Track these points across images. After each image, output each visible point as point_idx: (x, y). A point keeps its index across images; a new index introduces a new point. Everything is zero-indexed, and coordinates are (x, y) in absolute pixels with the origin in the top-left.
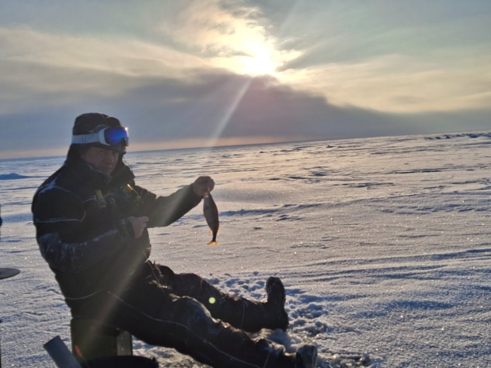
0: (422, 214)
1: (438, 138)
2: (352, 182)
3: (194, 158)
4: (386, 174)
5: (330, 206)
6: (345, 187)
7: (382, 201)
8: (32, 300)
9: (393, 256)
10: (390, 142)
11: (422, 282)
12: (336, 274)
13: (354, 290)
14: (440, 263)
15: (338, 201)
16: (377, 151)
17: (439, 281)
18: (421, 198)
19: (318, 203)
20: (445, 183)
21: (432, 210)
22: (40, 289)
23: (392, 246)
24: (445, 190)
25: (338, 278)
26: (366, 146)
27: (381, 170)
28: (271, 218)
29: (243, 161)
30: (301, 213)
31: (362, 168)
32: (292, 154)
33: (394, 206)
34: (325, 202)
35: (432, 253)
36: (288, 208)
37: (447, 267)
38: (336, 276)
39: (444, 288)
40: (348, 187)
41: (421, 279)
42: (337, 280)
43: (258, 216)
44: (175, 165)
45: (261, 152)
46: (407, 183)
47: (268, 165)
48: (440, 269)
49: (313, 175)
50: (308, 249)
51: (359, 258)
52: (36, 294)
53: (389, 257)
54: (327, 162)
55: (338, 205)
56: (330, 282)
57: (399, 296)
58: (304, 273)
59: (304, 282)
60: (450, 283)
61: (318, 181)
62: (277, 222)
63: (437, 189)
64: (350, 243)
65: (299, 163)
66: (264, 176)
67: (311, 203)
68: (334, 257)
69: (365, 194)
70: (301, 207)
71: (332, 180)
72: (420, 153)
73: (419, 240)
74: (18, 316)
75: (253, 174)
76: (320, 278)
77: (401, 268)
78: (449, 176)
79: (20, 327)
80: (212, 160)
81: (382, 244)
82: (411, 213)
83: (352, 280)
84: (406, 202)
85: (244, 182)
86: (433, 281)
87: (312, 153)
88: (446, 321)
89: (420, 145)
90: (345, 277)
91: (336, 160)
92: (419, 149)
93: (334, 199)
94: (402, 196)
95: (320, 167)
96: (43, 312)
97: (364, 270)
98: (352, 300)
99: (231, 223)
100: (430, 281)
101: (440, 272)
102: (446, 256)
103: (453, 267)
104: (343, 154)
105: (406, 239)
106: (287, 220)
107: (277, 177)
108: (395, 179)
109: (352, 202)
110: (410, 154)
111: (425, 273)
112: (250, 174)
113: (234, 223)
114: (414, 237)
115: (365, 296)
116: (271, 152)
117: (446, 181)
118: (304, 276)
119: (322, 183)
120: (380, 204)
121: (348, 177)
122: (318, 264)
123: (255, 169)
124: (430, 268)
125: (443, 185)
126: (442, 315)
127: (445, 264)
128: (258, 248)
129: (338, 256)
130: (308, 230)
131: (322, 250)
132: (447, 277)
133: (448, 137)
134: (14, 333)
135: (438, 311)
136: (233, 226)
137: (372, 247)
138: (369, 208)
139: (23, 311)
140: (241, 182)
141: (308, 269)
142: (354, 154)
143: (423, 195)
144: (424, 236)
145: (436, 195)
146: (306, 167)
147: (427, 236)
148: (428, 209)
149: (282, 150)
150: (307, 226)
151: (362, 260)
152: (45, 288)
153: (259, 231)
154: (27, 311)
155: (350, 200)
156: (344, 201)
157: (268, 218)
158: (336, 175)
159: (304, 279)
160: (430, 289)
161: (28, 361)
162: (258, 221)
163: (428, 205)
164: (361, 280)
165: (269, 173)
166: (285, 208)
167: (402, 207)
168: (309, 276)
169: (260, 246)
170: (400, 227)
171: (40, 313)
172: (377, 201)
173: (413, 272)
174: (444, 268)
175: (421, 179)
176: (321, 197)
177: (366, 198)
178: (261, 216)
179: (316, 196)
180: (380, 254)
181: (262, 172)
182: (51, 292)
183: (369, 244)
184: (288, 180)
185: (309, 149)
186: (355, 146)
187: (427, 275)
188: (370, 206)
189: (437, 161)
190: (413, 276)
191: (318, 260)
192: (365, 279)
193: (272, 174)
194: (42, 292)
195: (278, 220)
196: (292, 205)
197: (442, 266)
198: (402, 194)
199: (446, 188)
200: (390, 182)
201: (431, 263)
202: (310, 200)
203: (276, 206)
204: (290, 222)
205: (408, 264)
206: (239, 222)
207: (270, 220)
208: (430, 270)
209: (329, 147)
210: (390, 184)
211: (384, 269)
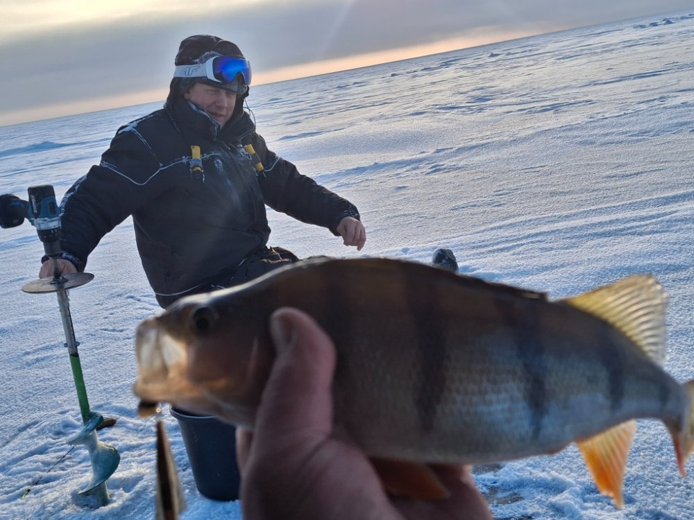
0: (637, 141)
1: (654, 25)
2: (532, 105)
3: (296, 94)
4: (580, 87)
5: (503, 145)
6: (522, 114)
7: (578, 128)
8: (106, 313)
9: (599, 207)
10: (583, 39)
11: (642, 238)
12: (518, 239)
13: (546, 260)
14: (668, 209)
15: (513, 136)
16: (565, 55)
17: (667, 234)
18: (634, 119)
19: (485, 141)
20: (668, 92)
21: (651, 133)
22: (114, 297)
23: (596, 193)
24: (669, 103)
25: (522, 245)
26: (547, 49)
27: (573, 83)
28: (418, 171)
29: (369, 92)
30: (460, 160)
31: (545, 82)
32: (439, 72)
33: (596, 135)
34: (495, 139)
35: (655, 197)
36: (441, 154)
37: (677, 214)
38: (518, 243)
39: (676, 243)
40: (526, 113)
41: (641, 234)
42: (521, 249)
43: (399, 171)
44: (271, 108)
45: (393, 75)
46: (613, 97)
47: (406, 94)
48: (667, 217)
49: (473, 101)
50: (476, 210)
51: (550, 215)
52: (110, 304)
53: (593, 208)
54: (492, 79)
55: (515, 142)
56: (512, 252)
57: (612, 260)
58: (473, 243)
59: (474, 255)
60: (683, 236)
61: (481, 110)
62: (427, 177)
63: (656, 102)
64: (536, 195)
65: (449, 86)
66: (401, 111)
67: (474, 143)
68: (514, 216)
69: (551, 121)
70: (460, 150)
71: (501, 106)
72: (628, 51)
73: (635, 180)
74: (92, 335)
75: (385, 110)
76: (495, 247)
77: (611, 222)
78: (674, 81)
79: (97, 349)
80: (321, 94)
81: (582, 191)
82: (621, 142)
83: (542, 245)
84: (613, 127)
85: (373, 122)
86: (658, 234)
87: (468, 68)
88: (679, 288)
89: (627, 38)
90: (532, 242)
91: (505, 74)
92: (627, 44)
93: (507, 134)
94: (606, 118)
95: (482, 88)
96: (125, 328)
97: (558, 230)
98: (545, 273)
99: (362, 184)
100: (655, 235)
101: (667, 222)
102: (675, 199)
103: (685, 213)
104: (515, 65)
105: (616, 180)
106: (441, 171)
107: (421, 110)
108: (593, 93)
109: (533, 136)
110: (614, 55)
111: (646, 225)
112: (380, 110)
113: (366, 184)
114: (627, 176)
115: (562, 266)
116: (408, 73)
117: (669, 89)
118: (474, 248)
119: (487, 112)
120: (575, 133)
121: (524, 99)
122: (492, 229)
123: (387, 101)
124: (652, 217)
125: (665, 95)
126: (674, 281)
127: (674, 209)
128: (405, 215)
129: (519, 215)
130: (473, 183)
131: (496, 209)
132: (678, 227)
133: (669, 22)
134: (91, 358)
135: (667, 276)
136: (366, 188)
137: (568, 197)
138: (559, 141)
139: (97, 328)
140: (368, 123)
141: (478, 237)
142: (531, 63)
143: (637, 112)
144: (642, 173)
145: (657, 111)
146: (462, 90)
147: (646, 172)
148: (645, 133)
149: (423, 68)
150: (471, 177)
151: (555, 216)
152: (120, 295)
153: (403, 192)
154: (103, 327)
155: (531, 132)
156: (523, 134)
157: (414, 172)
158: (507, 98)
159: (475, 251)
160: (655, 247)
161: (117, 391)
162: (400, 177)
163: (645, 126)
164: (555, 245)
165: (407, 105)
166: (437, 154)
167: (607, 134)
168: (480, 246)
169: (406, 213)
170: (606, 164)
171: (121, 328)
172: (570, 130)
173: (628, 225)
174: (674, 215)
175: (632, 90)
176: (488, 133)
177: (555, 126)
178: (405, 169)
179: (480, 132)
180: (579, 206)
181: (397, 104)
182: (130, 300)
183: (562, 192)
184: (437, 113)
185: (463, 62)
186: (531, 51)
187: (650, 228)
188: (560, 137)
189: (655, 60)
190: (629, 231)
191: (491, 223)
192: (561, 243)
193: (413, 107)
194: (119, 301)
195: (428, 174)
196: (447, 149)
197: (671, 213)
198: (607, 115)
199: (670, 99)
200: (586, 99)
201: (654, 211)
202: (473, 139)
203: (424, 152)
204: (446, 175)
205: (620, 216)
206: (374, 182)
207: (417, 175)
208: (654, 220)
209: (493, 55)
210: (587, 101)
211: (588, 225)
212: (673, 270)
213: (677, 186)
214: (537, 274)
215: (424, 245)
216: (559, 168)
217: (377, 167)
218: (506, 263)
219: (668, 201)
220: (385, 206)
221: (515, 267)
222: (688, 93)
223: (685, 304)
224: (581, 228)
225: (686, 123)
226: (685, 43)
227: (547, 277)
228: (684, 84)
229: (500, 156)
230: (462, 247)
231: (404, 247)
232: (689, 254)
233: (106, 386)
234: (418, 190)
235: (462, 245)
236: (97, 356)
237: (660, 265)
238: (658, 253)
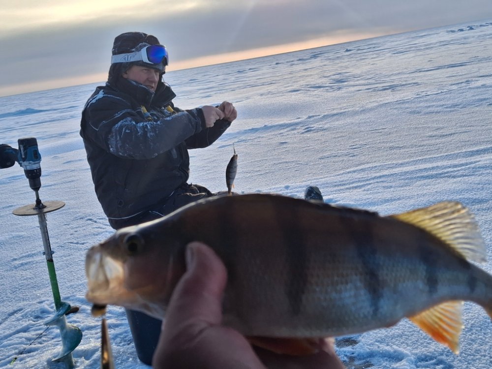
0: (451, 111)
1: (462, 30)
2: (376, 86)
3: (208, 76)
4: (409, 73)
5: (355, 113)
6: (369, 92)
7: (408, 102)
8: (72, 231)
9: (425, 157)
10: (410, 40)
11: (455, 180)
12: (367, 180)
13: (388, 196)
14: (473, 159)
15: (362, 107)
16: (398, 51)
17: (473, 177)
18: (448, 96)
19: (342, 111)
20: (472, 77)
21: (460, 106)
22: (77, 220)
23: (422, 148)
24: (473, 85)
25: (370, 184)
26: (386, 47)
27: (404, 71)
28: (295, 132)
29: (259, 75)
30: (325, 124)
31: (385, 70)
32: (310, 62)
33: (421, 107)
34: (350, 109)
35: (464, 151)
36: (312, 119)
37: (480, 163)
38: (367, 182)
39: (479, 184)
40: (371, 92)
41: (454, 177)
42: (369, 187)
43: (282, 131)
44: (190, 86)
45: (277, 64)
46: (433, 81)
47: (286, 77)
48: (473, 165)
49: (333, 82)
50: (337, 159)
51: (390, 163)
52: (75, 224)
53: (420, 158)
54: (347, 67)
55: (364, 111)
56: (363, 189)
57: (434, 195)
58: (336, 182)
59: (336, 191)
60: (484, 178)
61: (339, 88)
62: (302, 135)
63: (464, 85)
64: (379, 149)
65: (317, 71)
66: (283, 89)
67: (335, 112)
68: (364, 164)
69: (390, 97)
70: (325, 117)
71: (354, 86)
72: (443, 48)
73: (449, 139)
74: (62, 247)
75: (272, 88)
76: (351, 186)
77: (433, 168)
78: (475, 70)
79: (65, 257)
80: (226, 77)
81: (412, 146)
82: (439, 112)
83: (385, 184)
84: (433, 101)
85: (262, 97)
86: (467, 177)
87: (330, 59)
88: (482, 215)
89: (442, 39)
90: (377, 182)
91: (356, 64)
92: (442, 44)
93: (359, 105)
94: (428, 95)
95: (340, 74)
96: (85, 241)
97: (395, 173)
98: (387, 204)
99: (256, 140)
100: (464, 178)
101: (473, 168)
102: (478, 152)
103: (485, 162)
104: (363, 57)
105: (436, 139)
106: (312, 132)
107: (297, 89)
108: (419, 77)
109: (377, 107)
110: (432, 51)
111: (458, 171)
112: (268, 88)
113: (259, 140)
114: (444, 136)
115: (399, 199)
116: (287, 62)
117: (473, 75)
118: (336, 186)
119: (344, 90)
120: (407, 105)
121: (370, 81)
122: (349, 173)
123: (273, 82)
124: (462, 165)
125: (470, 79)
126: (478, 210)
127: (477, 160)
128: (286, 162)
129: (368, 163)
130: (334, 140)
131: (351, 158)
132: (481, 172)
133: (471, 29)
134: (61, 263)
135: (474, 207)
136: (258, 143)
137: (402, 150)
138: (395, 111)
139: (65, 242)
140: (259, 97)
141: (338, 178)
142: (375, 56)
143: (450, 91)
144: (454, 134)
145: (464, 91)
146: (326, 74)
147: (457, 133)
148: (456, 105)
149: (298, 59)
150: (333, 136)
151: (393, 164)
152: (82, 218)
153: (285, 146)
154: (70, 241)
155: (376, 104)
156: (370, 106)
157: (293, 132)
158: (358, 80)
159: (336, 188)
160: (465, 186)
161: (80, 287)
162: (283, 136)
163: (456, 101)
164: (393, 184)
165: (287, 85)
166: (309, 119)
167: (429, 107)
168: (340, 185)
169: (287, 160)
170: (429, 127)
171: (82, 242)
172: (403, 103)
173: (446, 171)
174: (477, 164)
175: (447, 76)
176: (345, 105)
177: (392, 101)
178: (286, 130)
179: (339, 104)
180: (410, 157)
181: (280, 84)
182: (90, 222)
183: (398, 147)
184: (309, 90)
185: (326, 55)
186: (374, 47)
187: (461, 173)
188: (396, 108)
189: (463, 55)
190: (446, 175)
191: (347, 168)
192: (398, 183)
193: (291, 86)
194: (81, 222)
195: (303, 133)
196: (316, 116)
197: (475, 162)
198: (429, 93)
199: (473, 82)
200: (414, 81)
201: (464, 161)
202: (334, 109)
203: (299, 118)
204: (315, 134)
205: (439, 164)
206: (264, 139)
207: (295, 134)
208: (464, 167)
209: (347, 51)
210: (414, 83)
211: (417, 170)
212: (478, 203)
213: (480, 143)
214: (381, 205)
215: (301, 183)
216: (395, 130)
217: (266, 128)
218: (359, 197)
219: (473, 154)
220: (272, 156)
221: (365, 200)
222: (485, 78)
223: (486, 227)
224: (412, 172)
225: (485, 99)
226: (483, 43)
227: (388, 207)
228: (483, 72)
229: (353, 121)
230: (327, 185)
231: (286, 185)
232: (489, 191)
233: (72, 283)
234: (296, 145)
235: (327, 183)
236: (65, 262)
237: (468, 199)
238: (467, 190)
